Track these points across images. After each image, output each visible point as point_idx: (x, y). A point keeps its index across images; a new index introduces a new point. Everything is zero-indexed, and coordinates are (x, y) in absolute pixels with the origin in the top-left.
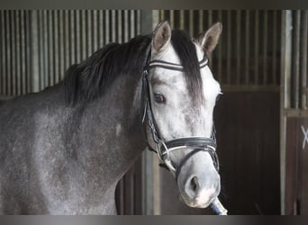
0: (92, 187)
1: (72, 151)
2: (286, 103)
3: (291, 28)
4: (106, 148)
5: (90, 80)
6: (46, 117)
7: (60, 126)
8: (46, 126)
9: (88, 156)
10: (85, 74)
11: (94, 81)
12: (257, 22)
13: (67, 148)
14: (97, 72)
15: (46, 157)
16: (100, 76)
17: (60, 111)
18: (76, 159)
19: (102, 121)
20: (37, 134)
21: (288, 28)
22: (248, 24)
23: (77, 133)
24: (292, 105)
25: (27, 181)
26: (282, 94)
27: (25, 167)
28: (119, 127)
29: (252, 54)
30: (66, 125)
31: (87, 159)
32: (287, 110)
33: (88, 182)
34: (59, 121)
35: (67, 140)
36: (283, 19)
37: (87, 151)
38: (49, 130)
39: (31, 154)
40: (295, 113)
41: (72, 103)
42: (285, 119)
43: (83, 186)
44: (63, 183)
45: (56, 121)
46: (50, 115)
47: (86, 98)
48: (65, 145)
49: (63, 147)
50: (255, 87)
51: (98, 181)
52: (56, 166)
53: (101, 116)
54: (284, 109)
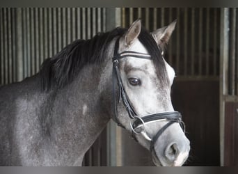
0: (62, 159)
1: (46, 129)
2: (224, 90)
3: (228, 29)
4: (74, 126)
5: (61, 70)
6: (25, 101)
7: (36, 109)
8: (25, 109)
9: (59, 133)
10: (57, 65)
11: (64, 71)
12: (201, 25)
13: (42, 127)
14: (67, 63)
15: (25, 135)
16: (69, 66)
17: (36, 96)
18: (50, 135)
19: (71, 103)
20: (18, 116)
21: (226, 30)
22: (193, 26)
23: (50, 114)
24: (230, 92)
25: (9, 155)
26: (221, 83)
27: (8, 144)
28: (85, 108)
29: (197, 50)
30: (41, 108)
31: (58, 135)
32: (225, 96)
33: (59, 154)
34: (36, 105)
35: (42, 120)
36: (221, 23)
37: (59, 129)
38: (28, 113)
39: (12, 132)
40: (232, 99)
41: (46, 89)
42: (224, 103)
43: (55, 158)
44: (39, 156)
45: (33, 104)
46: (28, 100)
47: (58, 85)
48: (41, 125)
49: (39, 126)
50: (199, 77)
51: (68, 154)
52: (33, 142)
53: (70, 99)
54: (223, 95)
